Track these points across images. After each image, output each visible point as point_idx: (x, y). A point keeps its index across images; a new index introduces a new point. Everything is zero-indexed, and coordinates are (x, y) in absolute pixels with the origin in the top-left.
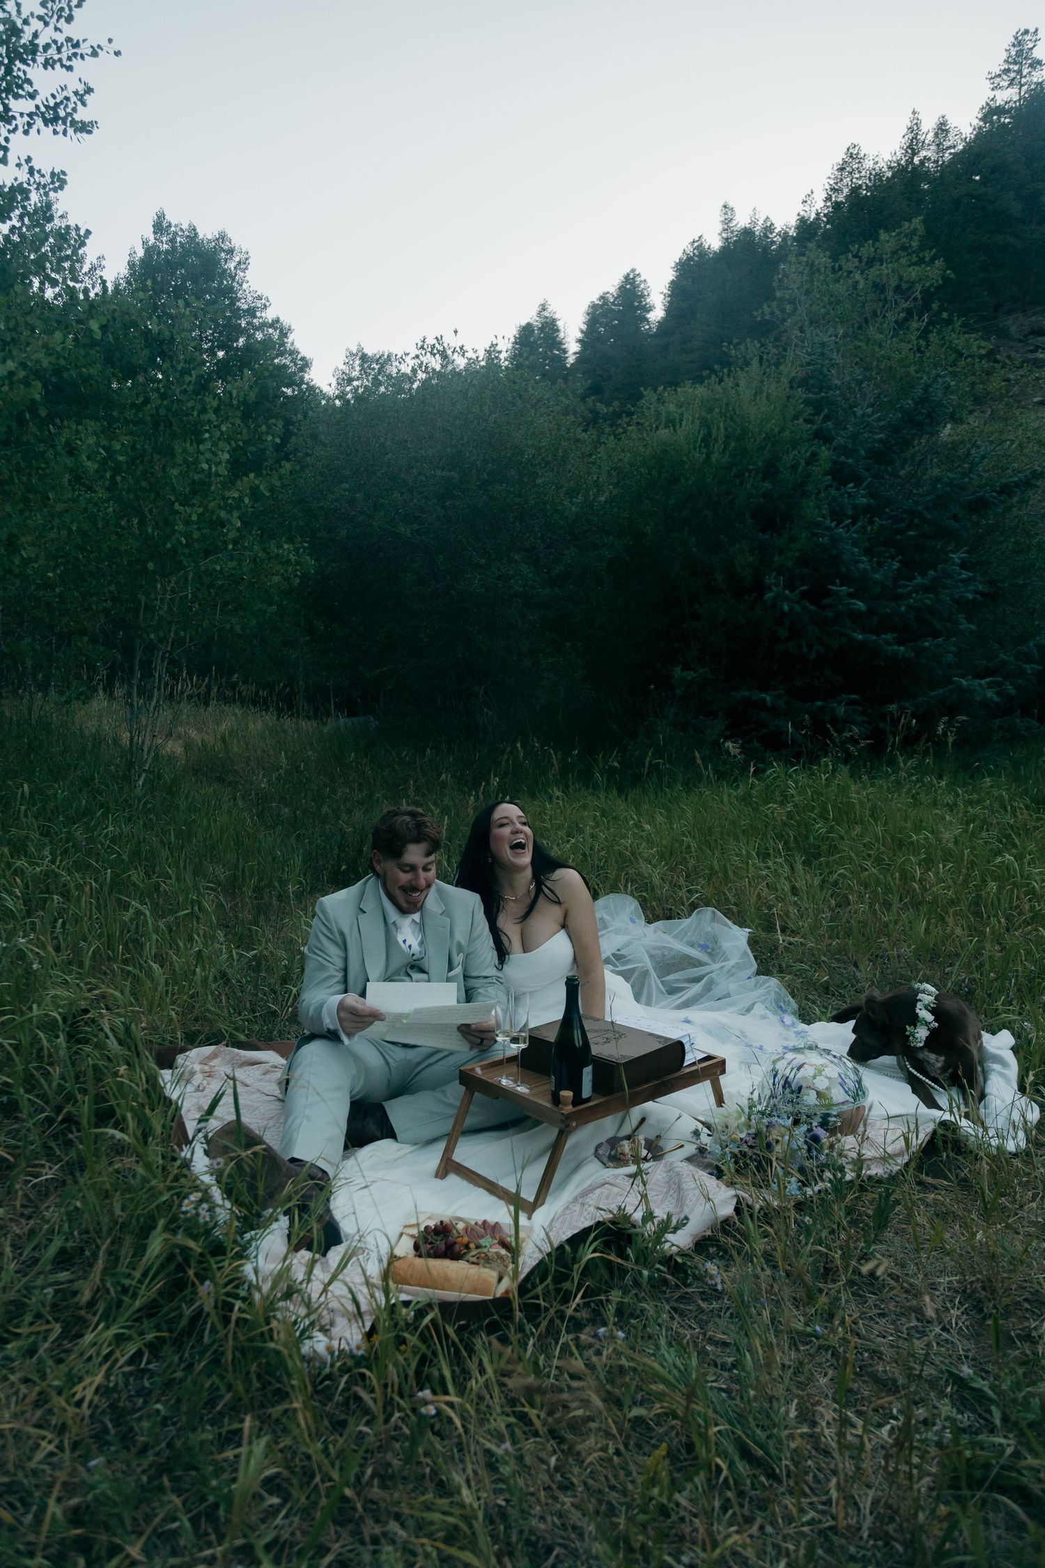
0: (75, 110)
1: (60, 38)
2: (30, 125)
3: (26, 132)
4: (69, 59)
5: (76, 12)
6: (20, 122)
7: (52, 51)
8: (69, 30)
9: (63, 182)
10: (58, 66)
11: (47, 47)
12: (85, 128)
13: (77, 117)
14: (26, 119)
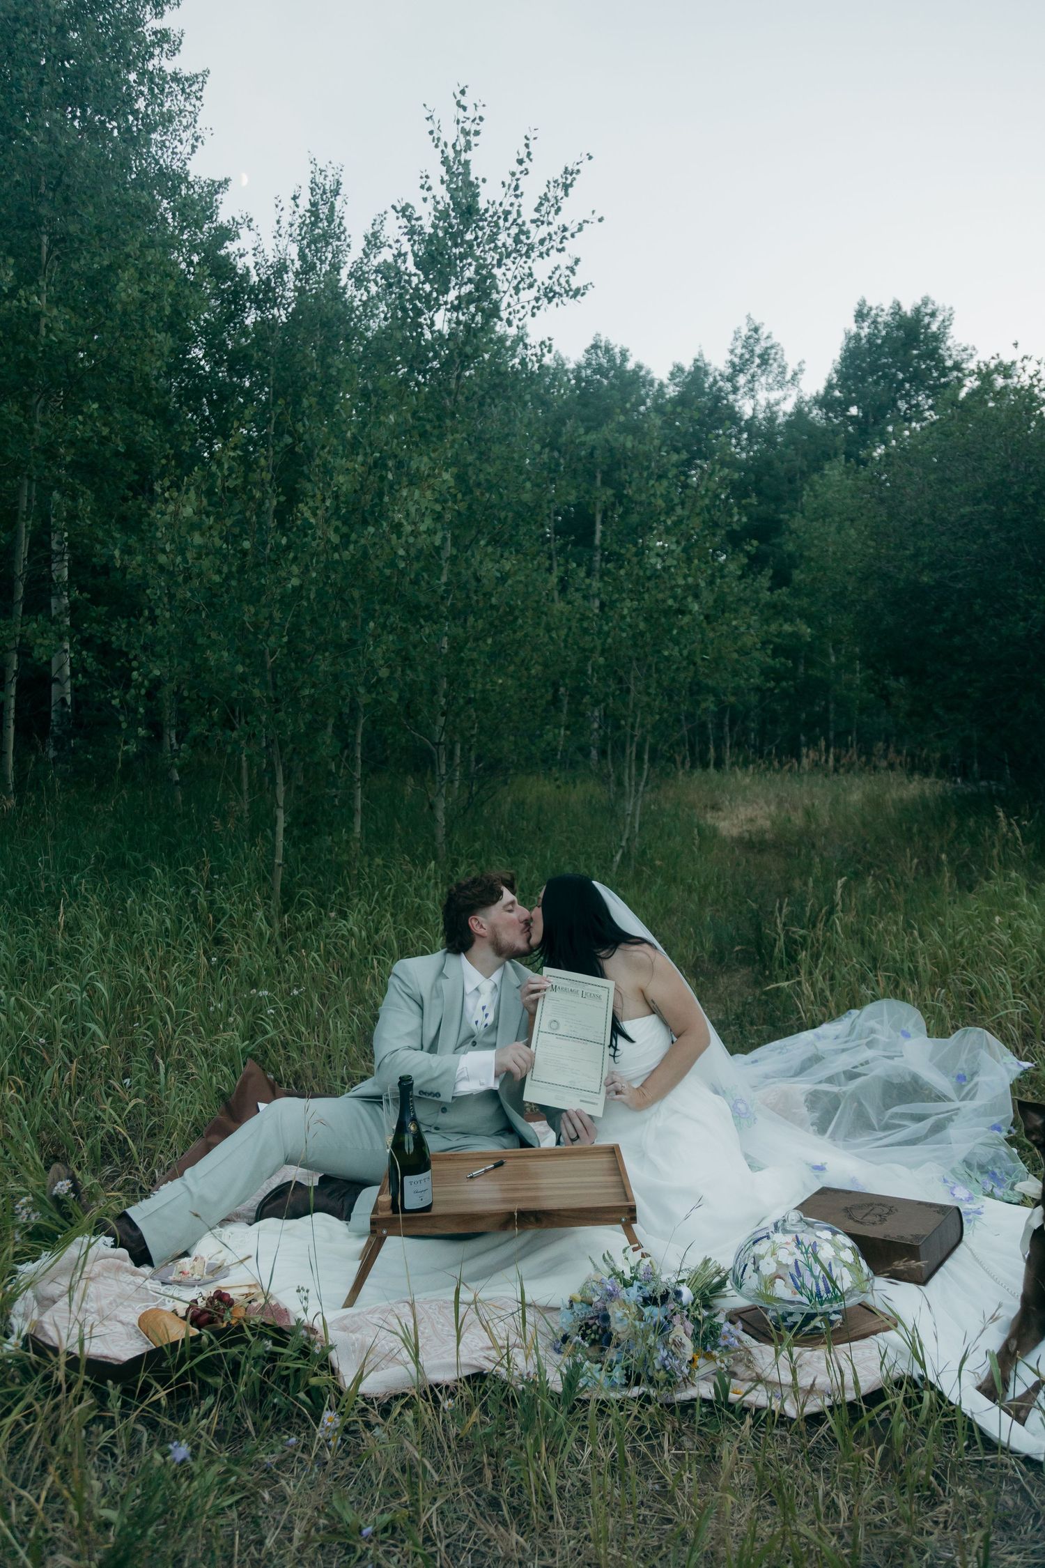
0: (567, 282)
1: (552, 229)
2: (538, 308)
3: (533, 315)
4: (561, 242)
5: (564, 204)
6: (528, 308)
7: (547, 244)
8: (559, 221)
9: (550, 346)
10: (553, 252)
11: (542, 242)
12: (577, 293)
13: (574, 287)
14: (533, 303)
